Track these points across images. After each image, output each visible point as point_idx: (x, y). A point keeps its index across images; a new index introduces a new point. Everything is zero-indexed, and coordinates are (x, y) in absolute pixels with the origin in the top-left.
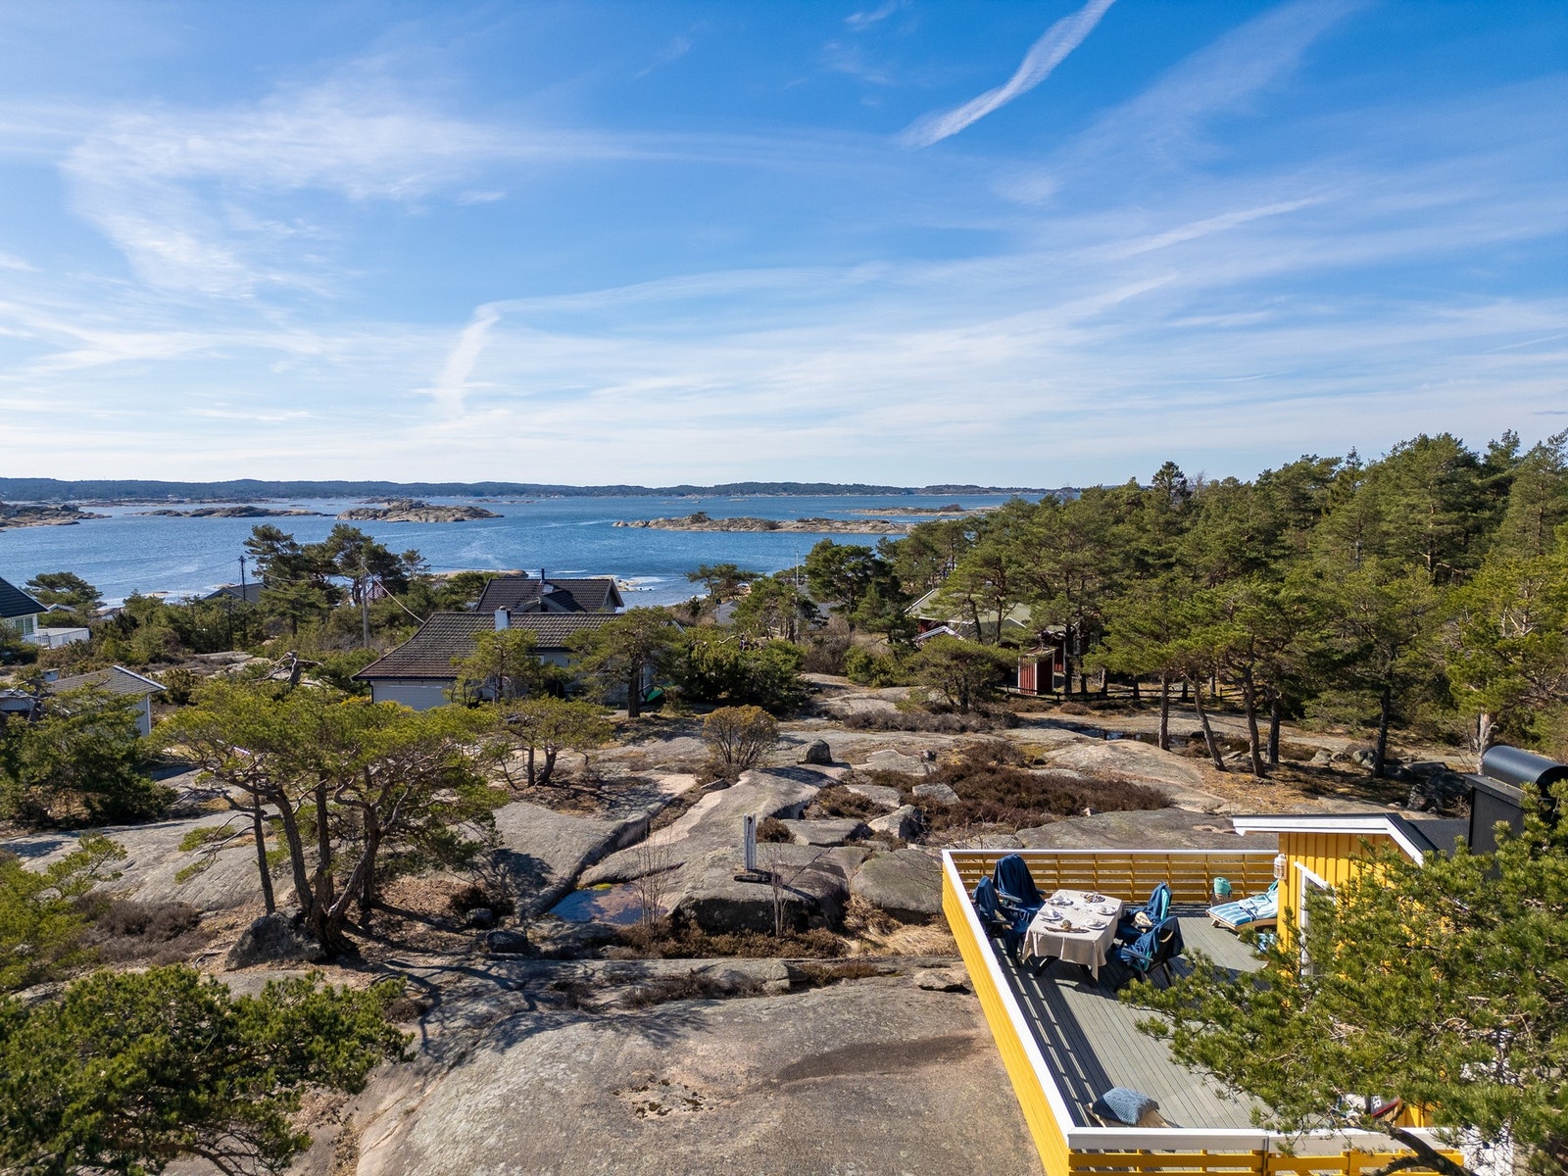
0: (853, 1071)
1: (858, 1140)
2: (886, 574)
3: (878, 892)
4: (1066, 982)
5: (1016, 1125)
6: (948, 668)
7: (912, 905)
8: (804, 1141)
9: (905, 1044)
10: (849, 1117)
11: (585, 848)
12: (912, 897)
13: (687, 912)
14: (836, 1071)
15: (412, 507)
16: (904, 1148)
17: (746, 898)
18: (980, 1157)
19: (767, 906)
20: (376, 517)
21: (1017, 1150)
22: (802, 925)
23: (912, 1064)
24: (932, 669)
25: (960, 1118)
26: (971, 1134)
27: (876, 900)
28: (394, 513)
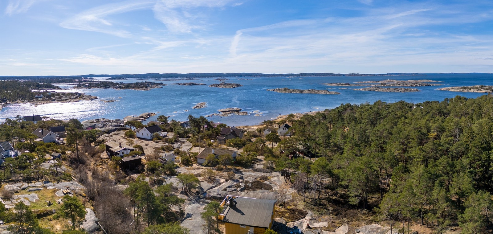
11: (208, 188)
13: (212, 196)
20: (217, 86)
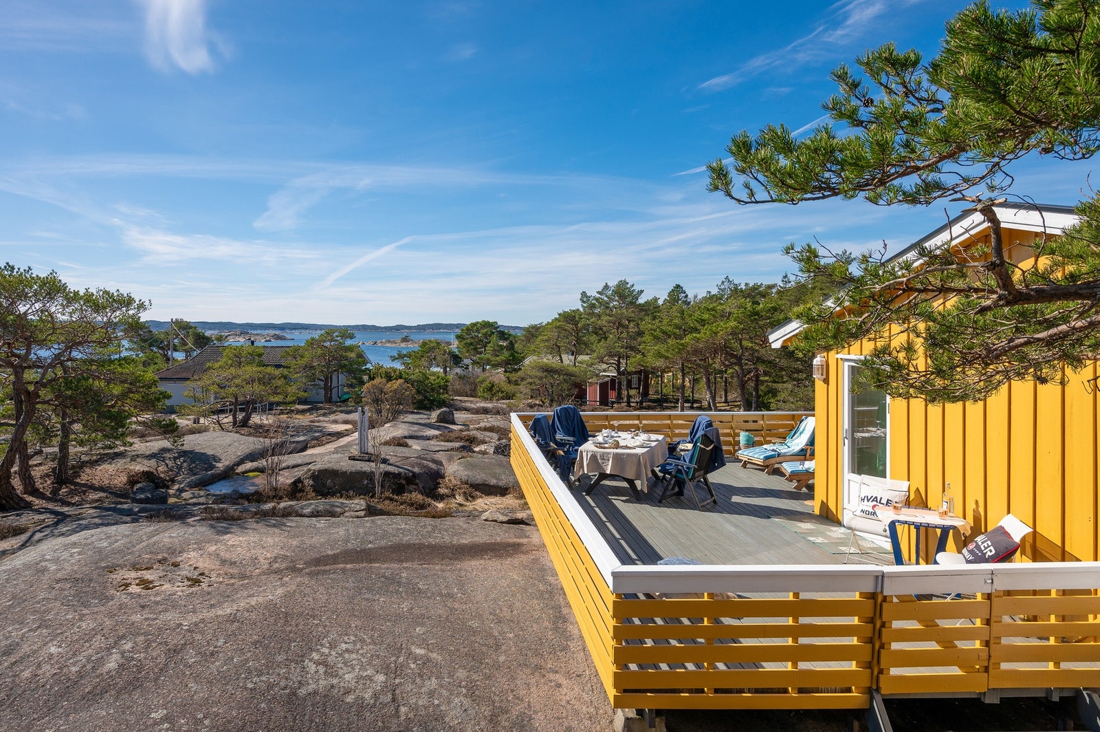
0: (392, 561)
1: (370, 615)
2: (506, 339)
3: (466, 473)
4: (617, 498)
5: (557, 608)
6: (541, 379)
7: (493, 482)
8: (301, 614)
9: (453, 546)
10: (367, 596)
11: (247, 451)
12: (494, 477)
13: (306, 482)
14: (370, 561)
15: (242, 333)
16: (422, 625)
17: (353, 469)
18: (511, 635)
19: (370, 476)
21: (556, 629)
22: (400, 490)
23: (456, 559)
24: (530, 380)
25: (495, 600)
26: (506, 614)
27: (464, 478)
28: (232, 337)
